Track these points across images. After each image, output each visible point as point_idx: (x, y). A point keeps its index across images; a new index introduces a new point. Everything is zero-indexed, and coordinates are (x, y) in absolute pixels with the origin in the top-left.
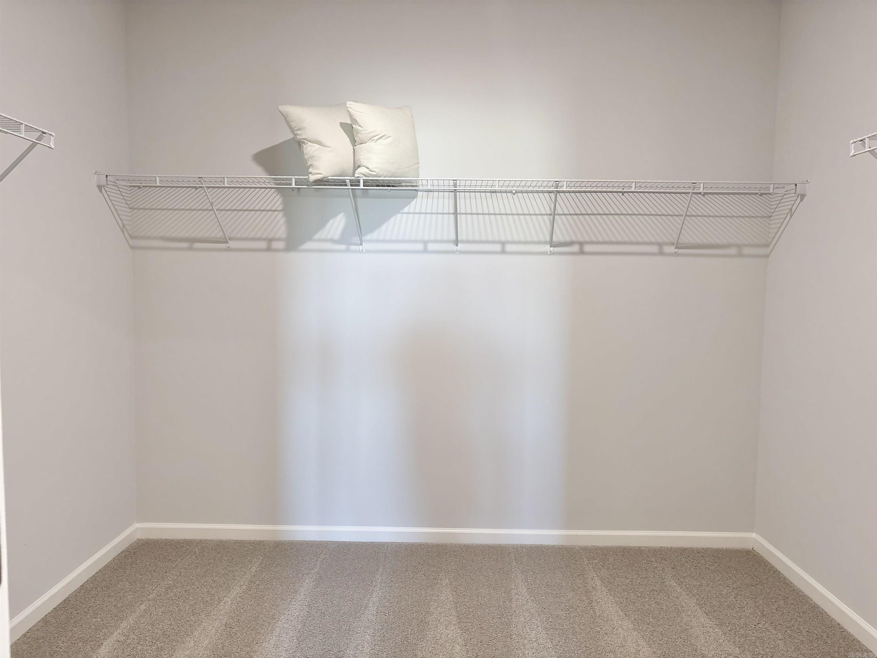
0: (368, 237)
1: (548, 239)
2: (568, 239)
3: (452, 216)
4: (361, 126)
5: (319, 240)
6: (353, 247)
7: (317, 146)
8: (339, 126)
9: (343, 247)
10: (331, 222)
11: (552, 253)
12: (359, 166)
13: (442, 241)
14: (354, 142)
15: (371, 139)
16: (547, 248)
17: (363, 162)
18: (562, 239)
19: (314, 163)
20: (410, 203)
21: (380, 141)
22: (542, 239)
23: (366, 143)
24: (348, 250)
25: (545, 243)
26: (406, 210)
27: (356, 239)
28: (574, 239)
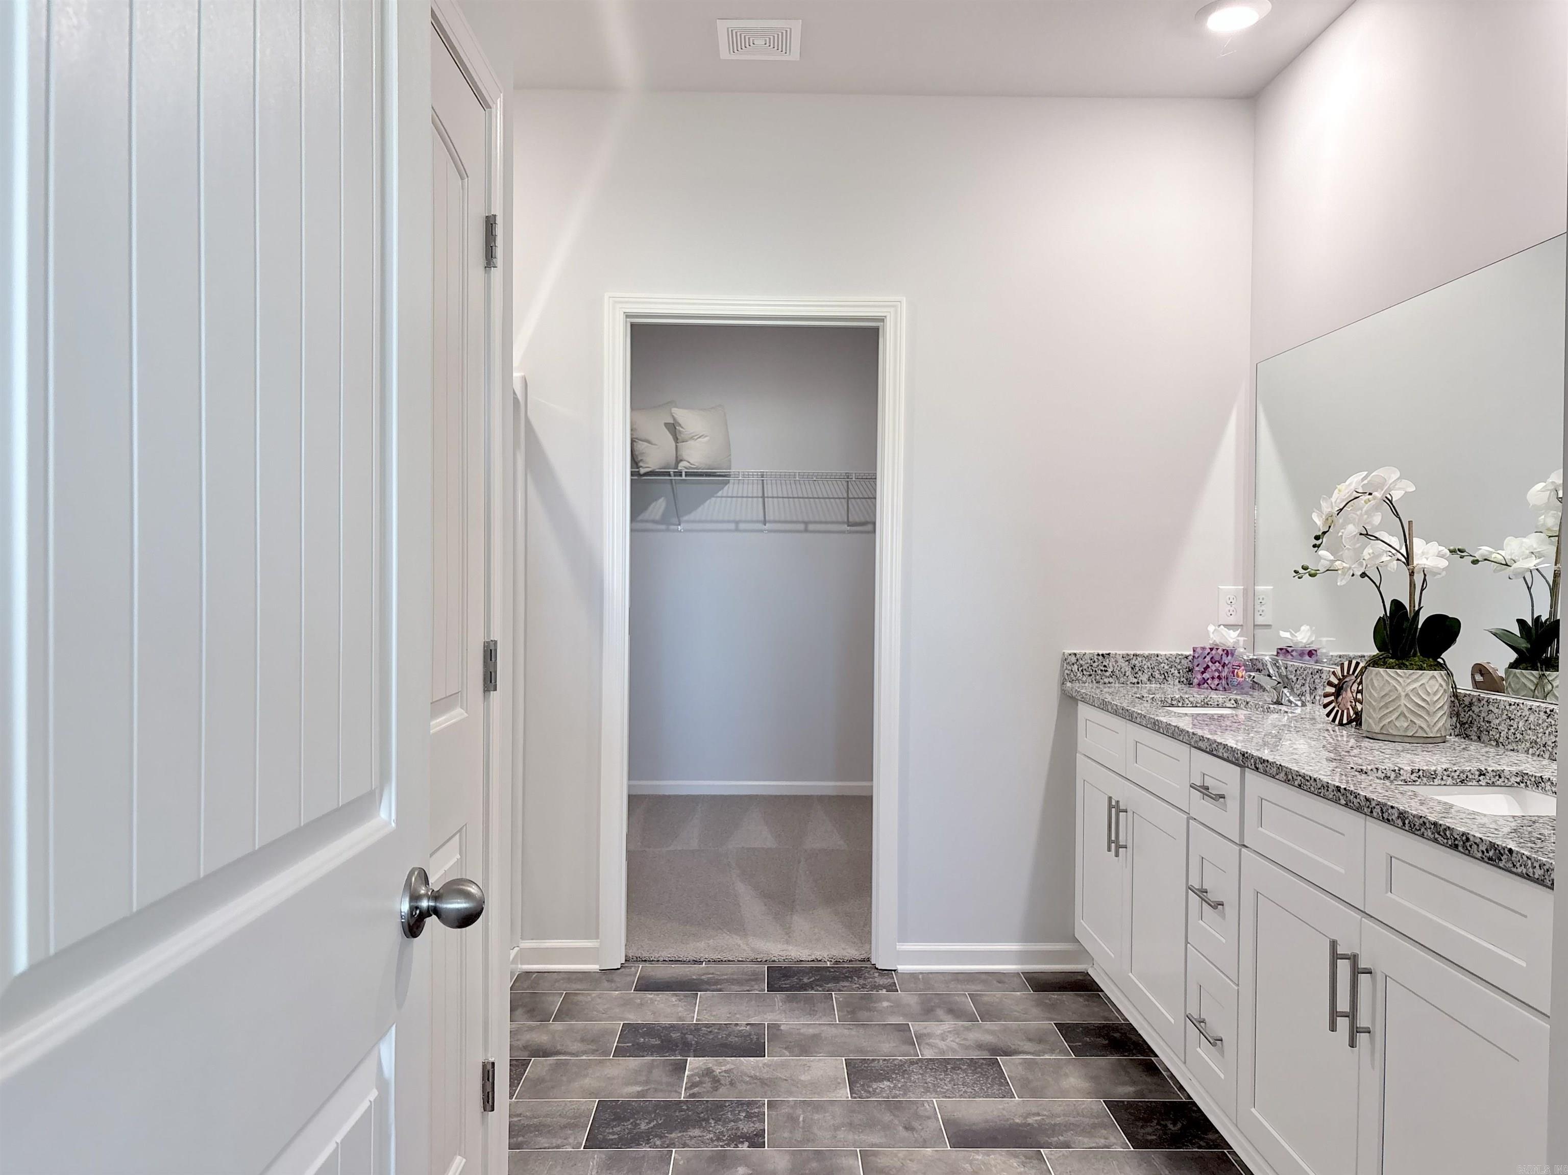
0: (686, 518)
1: (846, 520)
2: (863, 520)
3: (760, 500)
4: (682, 428)
5: (642, 521)
6: (672, 527)
7: (646, 444)
8: (664, 427)
9: (663, 527)
10: (654, 504)
11: (850, 532)
12: (681, 460)
13: (752, 522)
14: (676, 439)
15: (692, 438)
16: (845, 527)
17: (685, 457)
18: (857, 520)
19: (644, 458)
20: (723, 488)
21: (699, 440)
22: (840, 519)
23: (687, 441)
24: (668, 530)
25: (843, 523)
26: (720, 494)
27: (675, 520)
28: (868, 520)
